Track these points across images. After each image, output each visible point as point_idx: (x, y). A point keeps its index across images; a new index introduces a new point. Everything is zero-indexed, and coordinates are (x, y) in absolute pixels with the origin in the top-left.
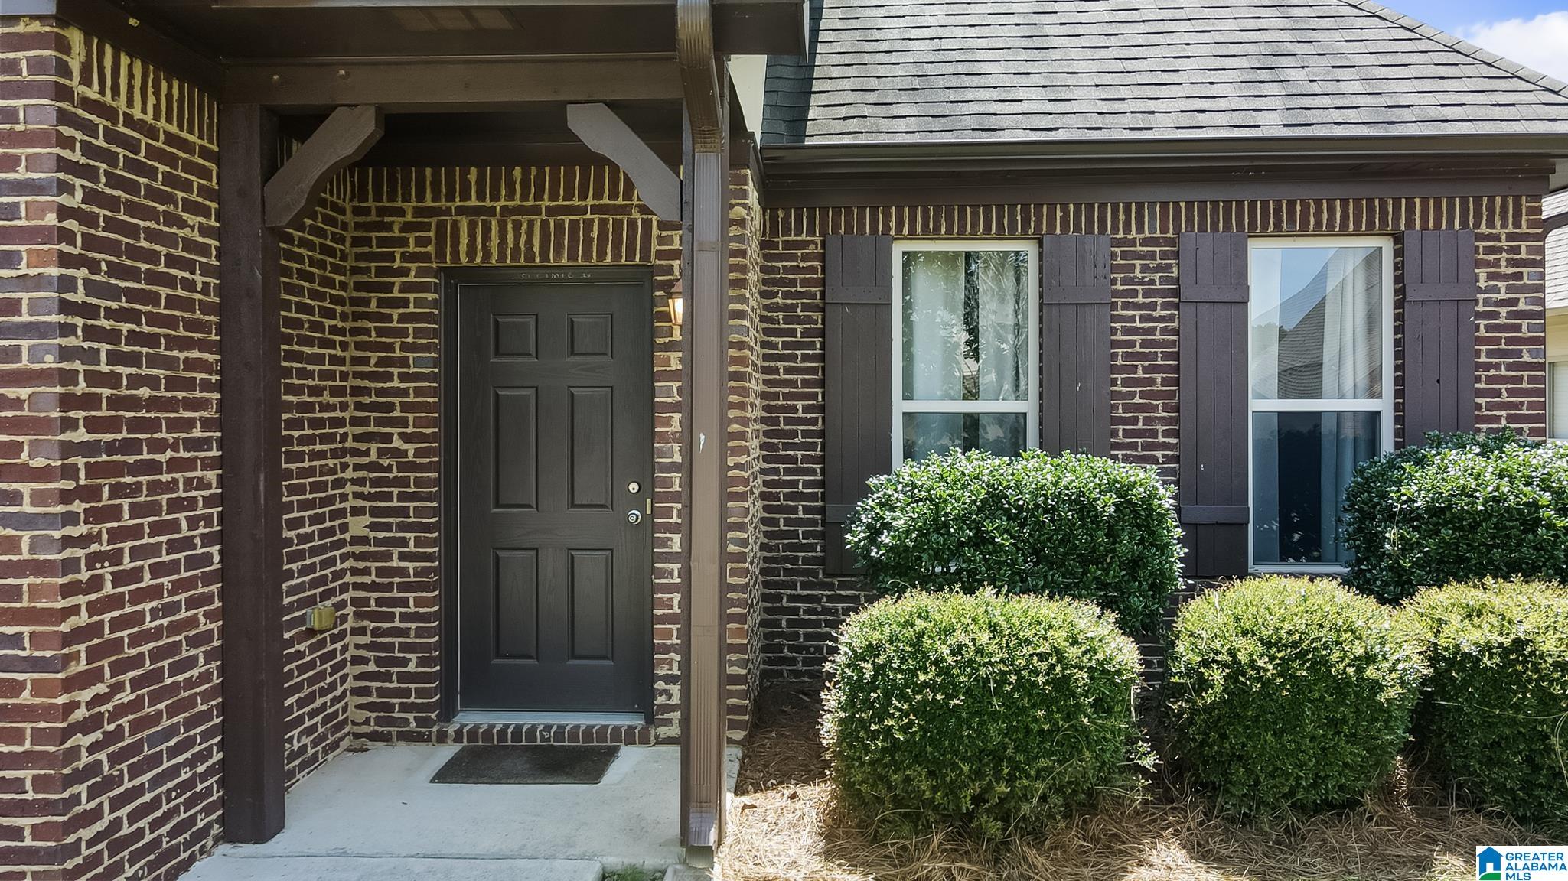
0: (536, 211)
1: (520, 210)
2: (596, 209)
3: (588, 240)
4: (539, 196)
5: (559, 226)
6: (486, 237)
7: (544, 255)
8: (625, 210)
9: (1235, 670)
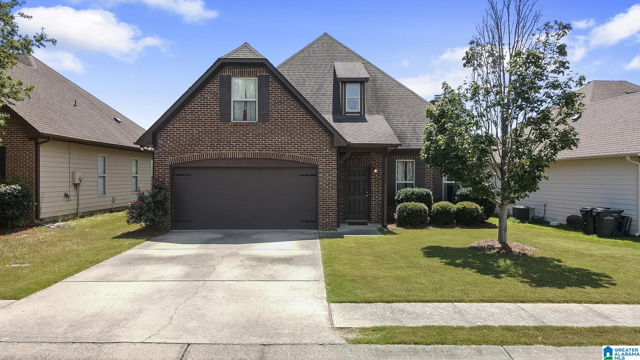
0: (357, 159)
1: (355, 159)
2: (364, 159)
3: (363, 162)
4: (357, 157)
5: (360, 161)
6: (351, 161)
7: (358, 164)
8: (367, 159)
9: (437, 209)
